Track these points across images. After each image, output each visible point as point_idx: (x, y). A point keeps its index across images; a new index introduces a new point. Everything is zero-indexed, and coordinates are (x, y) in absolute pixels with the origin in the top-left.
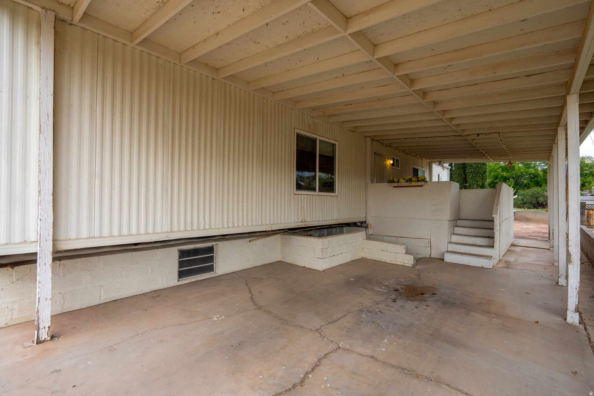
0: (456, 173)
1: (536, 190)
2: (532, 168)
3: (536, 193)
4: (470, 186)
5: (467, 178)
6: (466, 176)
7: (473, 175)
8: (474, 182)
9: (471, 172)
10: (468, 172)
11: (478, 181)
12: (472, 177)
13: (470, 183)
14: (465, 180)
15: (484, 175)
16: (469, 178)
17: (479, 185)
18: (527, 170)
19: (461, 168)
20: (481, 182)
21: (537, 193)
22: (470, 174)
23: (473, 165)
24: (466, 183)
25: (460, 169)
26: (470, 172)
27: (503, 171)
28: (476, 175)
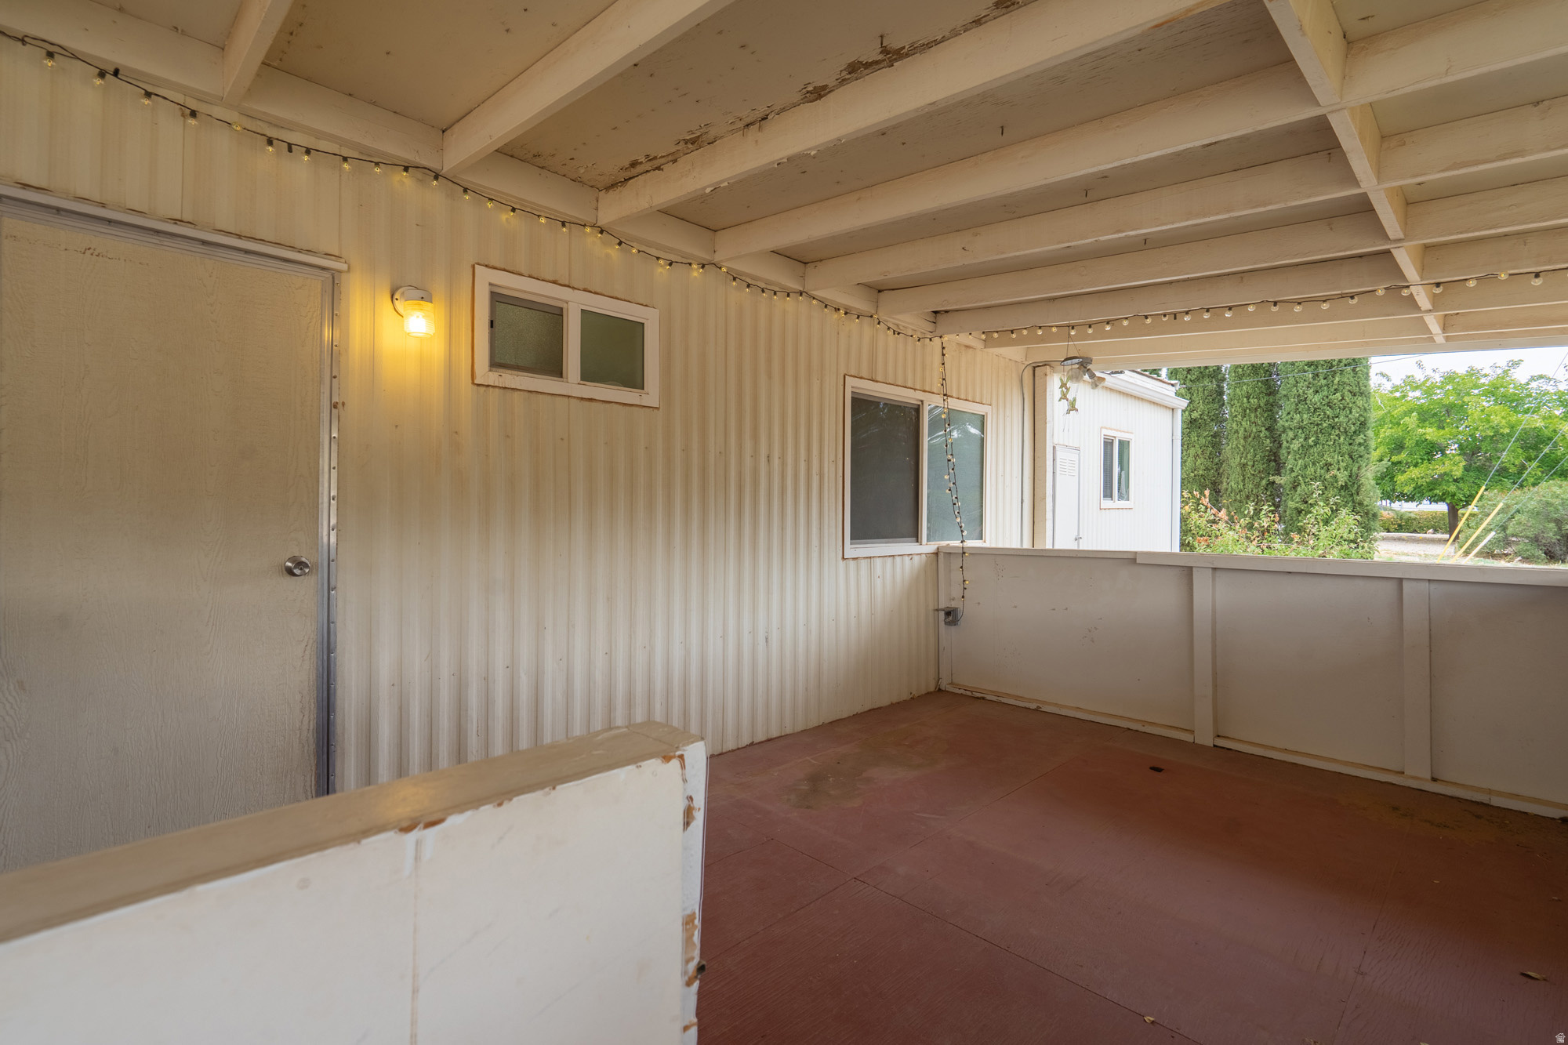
0: (1237, 432)
1: (1558, 491)
2: (1533, 412)
3: (1557, 502)
4: (1295, 488)
5: (1283, 451)
6: (1277, 441)
7: (1306, 439)
8: (1311, 470)
9: (1302, 428)
10: (1286, 424)
11: (1331, 465)
12: (1305, 449)
13: (1293, 474)
14: (1275, 461)
15: (1360, 439)
16: (1289, 453)
17: (1337, 482)
18: (1514, 419)
19: (1256, 410)
20: (1346, 469)
21: (1559, 504)
22: (1296, 437)
23: (1310, 397)
24: (1279, 474)
25: (1253, 415)
26: (1293, 424)
27: (1424, 421)
28: (1322, 438)
